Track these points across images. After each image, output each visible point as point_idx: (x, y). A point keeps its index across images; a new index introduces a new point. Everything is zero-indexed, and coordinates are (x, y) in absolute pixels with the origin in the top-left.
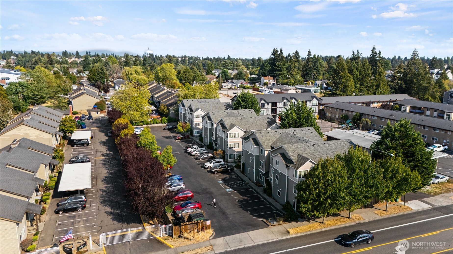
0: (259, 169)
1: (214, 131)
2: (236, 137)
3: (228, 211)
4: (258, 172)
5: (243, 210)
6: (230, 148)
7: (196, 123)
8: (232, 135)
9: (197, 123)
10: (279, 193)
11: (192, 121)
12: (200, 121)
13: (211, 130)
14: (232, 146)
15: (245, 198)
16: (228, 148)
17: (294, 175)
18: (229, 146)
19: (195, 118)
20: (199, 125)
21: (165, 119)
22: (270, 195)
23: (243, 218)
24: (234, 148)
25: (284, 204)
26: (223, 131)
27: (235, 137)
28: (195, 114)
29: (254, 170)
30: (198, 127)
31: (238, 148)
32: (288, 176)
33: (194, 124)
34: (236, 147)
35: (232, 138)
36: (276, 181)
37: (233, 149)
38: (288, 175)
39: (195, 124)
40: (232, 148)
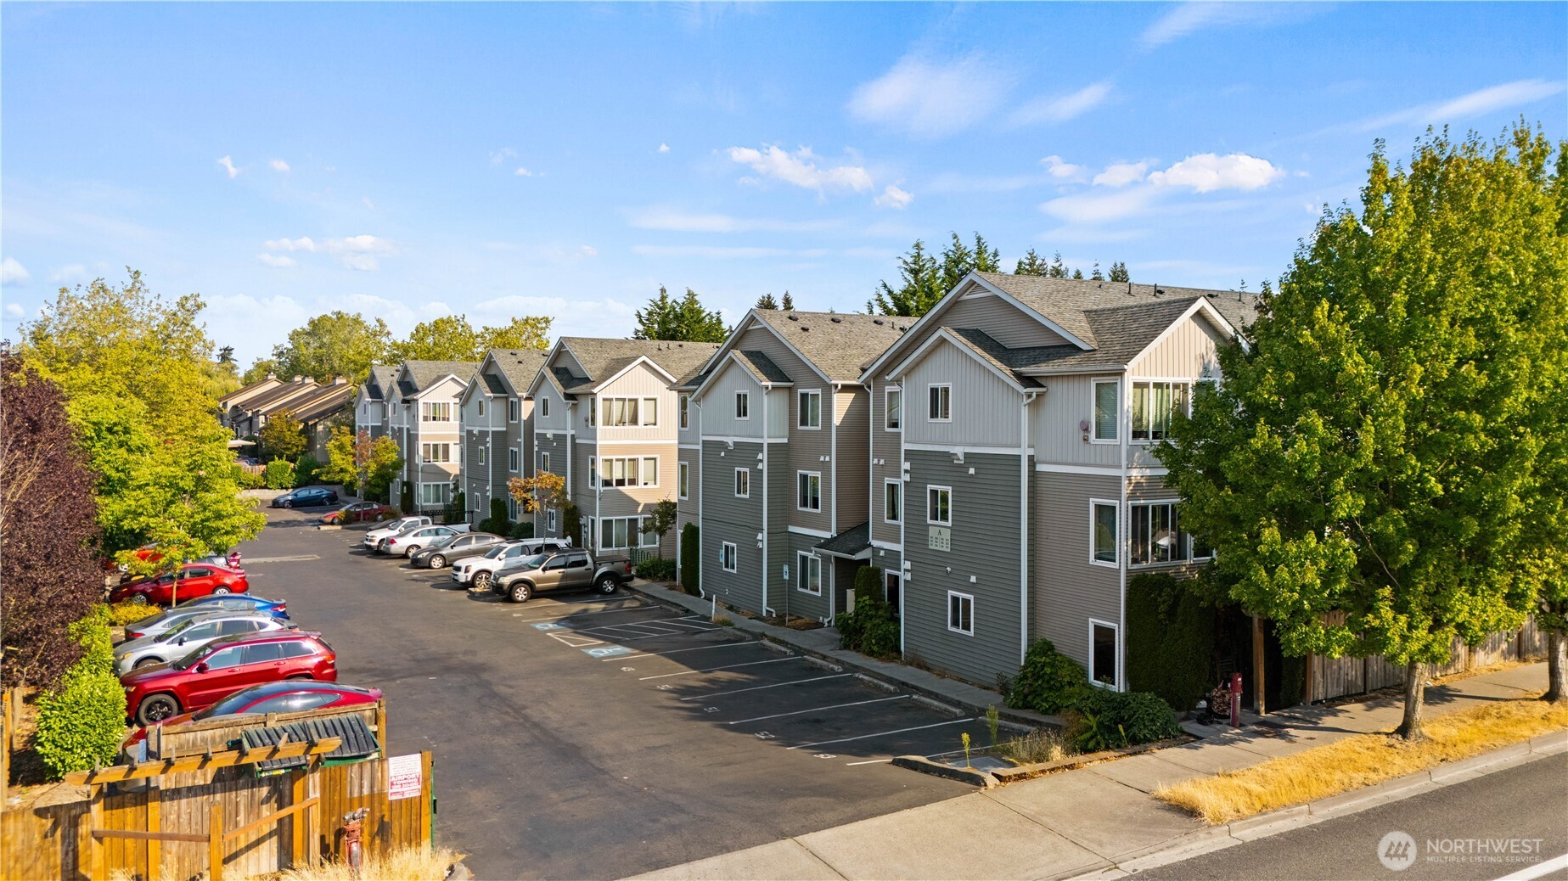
0: (792, 529)
1: (521, 440)
2: (641, 420)
3: (602, 741)
4: (785, 545)
5: (718, 730)
6: (607, 483)
7: (432, 443)
8: (616, 406)
9: (436, 446)
10: (960, 611)
11: (412, 439)
12: (449, 437)
13: (501, 439)
14: (617, 475)
15: (723, 675)
16: (599, 483)
17: (1086, 430)
18: (601, 472)
19: (425, 419)
20: (446, 457)
21: (287, 467)
22: (888, 648)
23: (729, 764)
24: (633, 482)
25: (1013, 673)
26: (569, 397)
27: (634, 421)
28: (424, 399)
29: (763, 536)
30: (441, 464)
31: (651, 486)
32: (1031, 458)
33: (421, 452)
34: (641, 481)
35: (621, 427)
36: (932, 532)
37: (626, 489)
38: (1031, 452)
39: (427, 451)
40: (621, 482)
